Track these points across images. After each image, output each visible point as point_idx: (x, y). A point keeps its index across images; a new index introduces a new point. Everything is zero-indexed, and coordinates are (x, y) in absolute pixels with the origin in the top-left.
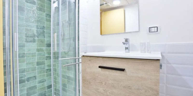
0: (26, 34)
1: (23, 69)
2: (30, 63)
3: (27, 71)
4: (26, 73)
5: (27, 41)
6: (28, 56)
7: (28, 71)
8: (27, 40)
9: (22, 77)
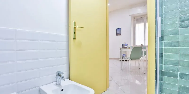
0: (180, 18)
1: (175, 61)
2: (185, 55)
3: (181, 64)
4: (178, 67)
5: (182, 27)
6: (184, 45)
7: (183, 66)
8: (182, 25)
9: (173, 70)
